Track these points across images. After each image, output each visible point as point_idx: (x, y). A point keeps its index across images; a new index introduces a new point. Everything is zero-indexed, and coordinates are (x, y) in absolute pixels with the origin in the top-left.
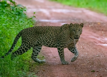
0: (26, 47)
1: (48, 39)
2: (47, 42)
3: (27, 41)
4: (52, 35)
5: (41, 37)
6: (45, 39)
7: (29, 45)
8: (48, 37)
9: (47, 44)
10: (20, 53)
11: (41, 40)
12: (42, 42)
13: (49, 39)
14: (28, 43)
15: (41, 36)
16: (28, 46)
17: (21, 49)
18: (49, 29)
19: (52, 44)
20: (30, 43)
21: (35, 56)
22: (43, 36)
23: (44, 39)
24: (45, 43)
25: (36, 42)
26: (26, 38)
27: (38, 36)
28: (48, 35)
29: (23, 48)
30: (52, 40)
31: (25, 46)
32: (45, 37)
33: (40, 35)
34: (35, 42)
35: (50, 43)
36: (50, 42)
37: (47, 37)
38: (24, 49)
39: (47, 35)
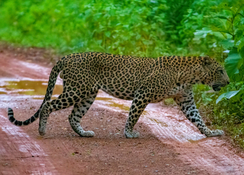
0: (76, 95)
1: (121, 83)
2: (119, 88)
3: (77, 82)
4: (131, 75)
5: (105, 78)
6: (114, 83)
7: (82, 90)
8: (121, 79)
9: (117, 94)
10: (62, 106)
11: (106, 83)
12: (107, 87)
13: (123, 84)
14: (81, 85)
15: (107, 75)
16: (81, 92)
17: (65, 98)
18: (126, 62)
19: (128, 95)
20: (83, 86)
21: (76, 118)
22: (110, 74)
23: (112, 83)
24: (113, 91)
25: (95, 85)
26: (77, 75)
27: (98, 74)
28: (123, 75)
29: (69, 97)
30: (129, 86)
31: (75, 92)
32: (115, 79)
33: (104, 72)
34: (93, 86)
35: (124, 92)
36: (126, 89)
37: (119, 79)
38: (72, 97)
39: (121, 75)
